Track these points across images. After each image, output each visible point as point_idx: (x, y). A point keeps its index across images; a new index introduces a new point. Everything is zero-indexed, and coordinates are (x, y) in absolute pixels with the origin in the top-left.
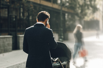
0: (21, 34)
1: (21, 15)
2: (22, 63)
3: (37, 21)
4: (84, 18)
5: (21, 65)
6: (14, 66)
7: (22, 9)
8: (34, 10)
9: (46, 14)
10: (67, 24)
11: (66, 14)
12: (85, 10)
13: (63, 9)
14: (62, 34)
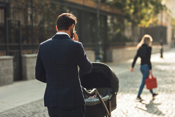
0: (29, 54)
1: (29, 19)
2: (27, 104)
3: (57, 30)
4: (139, 23)
5: (26, 107)
6: (13, 109)
7: (29, 9)
8: (51, 10)
9: (71, 17)
10: (111, 34)
11: (109, 17)
12: (141, 9)
13: (103, 8)
14: (101, 52)
